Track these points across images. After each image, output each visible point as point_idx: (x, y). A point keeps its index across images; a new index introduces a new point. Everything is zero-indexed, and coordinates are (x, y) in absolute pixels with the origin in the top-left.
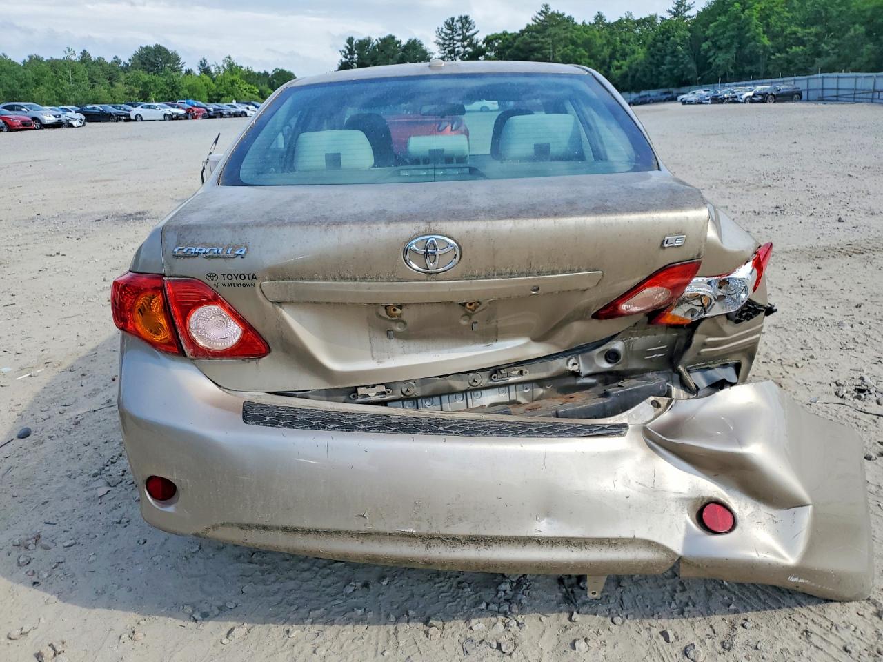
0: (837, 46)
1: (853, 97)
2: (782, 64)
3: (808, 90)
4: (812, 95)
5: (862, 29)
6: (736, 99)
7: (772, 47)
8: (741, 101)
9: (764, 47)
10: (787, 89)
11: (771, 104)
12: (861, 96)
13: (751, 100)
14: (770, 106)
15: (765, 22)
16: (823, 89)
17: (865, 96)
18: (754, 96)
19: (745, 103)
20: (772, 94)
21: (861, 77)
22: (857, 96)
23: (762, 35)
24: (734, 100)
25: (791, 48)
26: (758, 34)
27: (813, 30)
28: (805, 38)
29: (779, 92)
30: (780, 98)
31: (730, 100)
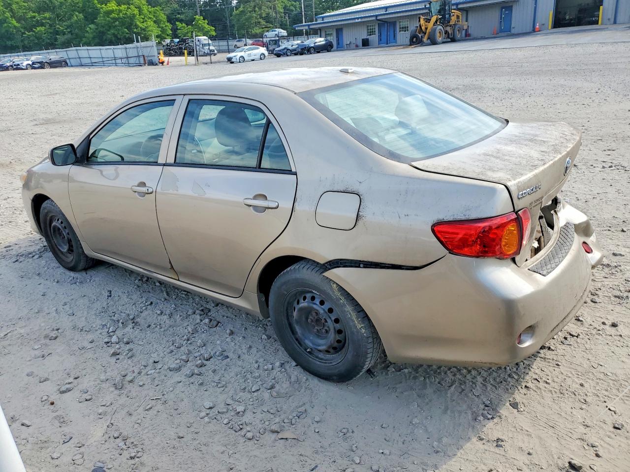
0: (68, 27)
1: (102, 63)
2: (34, 40)
3: (69, 59)
4: (73, 62)
5: (81, 16)
6: (19, 67)
7: (22, 28)
8: (24, 68)
9: (15, 27)
10: (55, 58)
11: (49, 69)
12: (108, 62)
13: (32, 66)
14: (48, 70)
15: (9, 9)
16: (80, 58)
17: (110, 62)
18: (33, 63)
19: (27, 69)
20: (46, 62)
21: (103, 49)
22: (104, 62)
23: (10, 18)
24: (17, 68)
25: (36, 29)
26: (7, 18)
27: (47, 15)
28: (44, 21)
29: (50, 61)
30: (53, 64)
31: (15, 67)
